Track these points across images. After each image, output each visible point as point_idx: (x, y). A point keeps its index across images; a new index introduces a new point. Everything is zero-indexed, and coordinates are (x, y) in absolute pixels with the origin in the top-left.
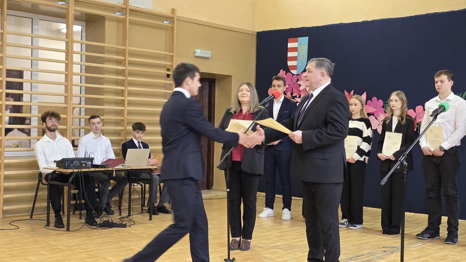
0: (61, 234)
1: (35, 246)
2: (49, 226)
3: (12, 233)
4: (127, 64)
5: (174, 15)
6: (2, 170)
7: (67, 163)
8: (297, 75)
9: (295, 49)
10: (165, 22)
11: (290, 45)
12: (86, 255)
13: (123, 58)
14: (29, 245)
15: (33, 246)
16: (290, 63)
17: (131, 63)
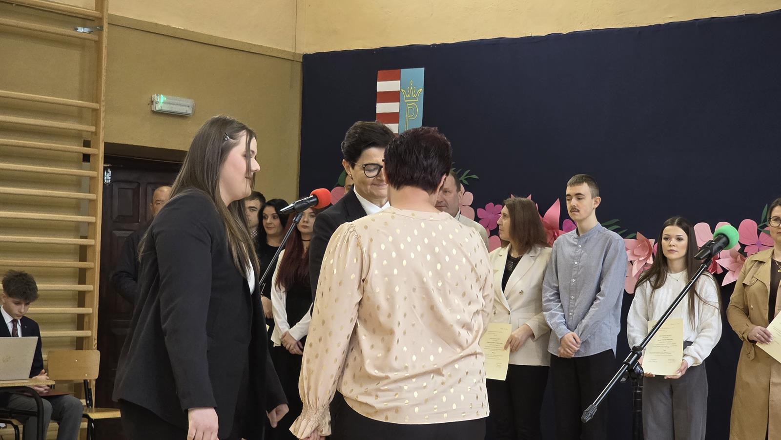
5: (102, 11)
10: (81, 30)
11: (382, 86)
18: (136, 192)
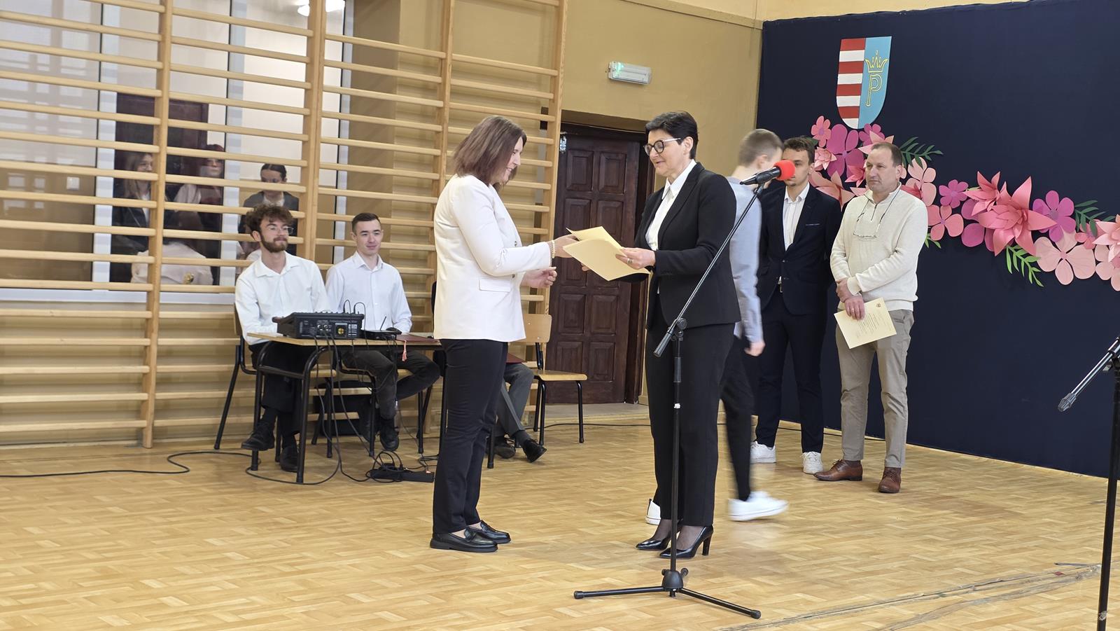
0: (285, 490)
1: (224, 515)
2: (257, 469)
3: (172, 482)
4: (448, 93)
6: (154, 335)
7: (301, 324)
8: (859, 130)
9: (856, 67)
11: (845, 56)
12: (339, 541)
13: (438, 79)
14: (210, 511)
15: (219, 515)
16: (842, 101)
17: (457, 93)
18: (590, 160)
